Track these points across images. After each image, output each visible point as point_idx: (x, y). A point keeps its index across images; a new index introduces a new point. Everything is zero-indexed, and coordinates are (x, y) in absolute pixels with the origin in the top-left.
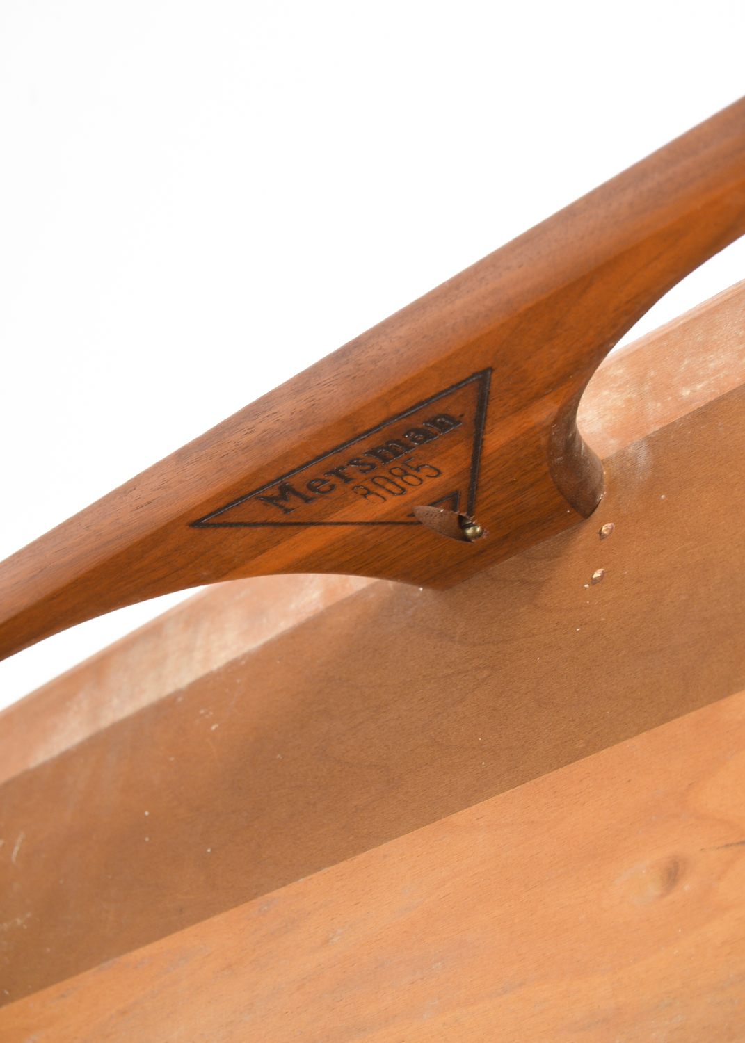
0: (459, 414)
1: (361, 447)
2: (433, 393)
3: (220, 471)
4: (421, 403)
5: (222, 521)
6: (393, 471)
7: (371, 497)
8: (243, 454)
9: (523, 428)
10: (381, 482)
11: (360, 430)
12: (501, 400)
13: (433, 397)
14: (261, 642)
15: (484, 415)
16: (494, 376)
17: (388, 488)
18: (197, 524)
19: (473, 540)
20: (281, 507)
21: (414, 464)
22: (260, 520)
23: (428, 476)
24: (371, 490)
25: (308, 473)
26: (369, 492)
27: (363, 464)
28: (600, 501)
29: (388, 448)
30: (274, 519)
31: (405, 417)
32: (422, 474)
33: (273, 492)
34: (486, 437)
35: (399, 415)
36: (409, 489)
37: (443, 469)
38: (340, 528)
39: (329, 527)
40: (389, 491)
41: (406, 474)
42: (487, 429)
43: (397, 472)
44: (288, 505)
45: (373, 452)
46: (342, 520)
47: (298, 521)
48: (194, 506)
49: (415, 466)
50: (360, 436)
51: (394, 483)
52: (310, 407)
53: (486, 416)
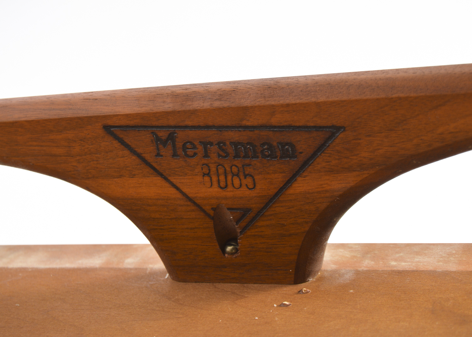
0: (301, 151)
1: (234, 136)
2: (301, 124)
3: (150, 101)
4: (289, 127)
5: (121, 136)
6: (233, 167)
7: (207, 179)
8: (171, 98)
9: (323, 187)
10: (221, 171)
11: (245, 123)
12: (329, 156)
13: (299, 127)
14: (48, 266)
15: (311, 162)
16: (341, 136)
17: (220, 178)
18: (108, 129)
19: (226, 255)
20: (158, 149)
21: (248, 170)
22: (140, 151)
23: (246, 185)
24: (212, 173)
25: (192, 134)
26: (208, 174)
27: (223, 150)
28: (309, 281)
29: (245, 148)
30: (147, 157)
31: (273, 131)
32: (244, 182)
33: (163, 134)
34: (300, 179)
35: (271, 127)
36: (230, 188)
37: (258, 187)
38: (173, 190)
39: (167, 185)
40: (219, 181)
41: (237, 175)
42: (305, 174)
43: (235, 169)
44: (163, 151)
45: (236, 144)
46: (178, 185)
47: (157, 167)
48: (118, 113)
49: (247, 173)
50: (241, 127)
51: (226, 178)
52: (231, 91)
53: (312, 163)
